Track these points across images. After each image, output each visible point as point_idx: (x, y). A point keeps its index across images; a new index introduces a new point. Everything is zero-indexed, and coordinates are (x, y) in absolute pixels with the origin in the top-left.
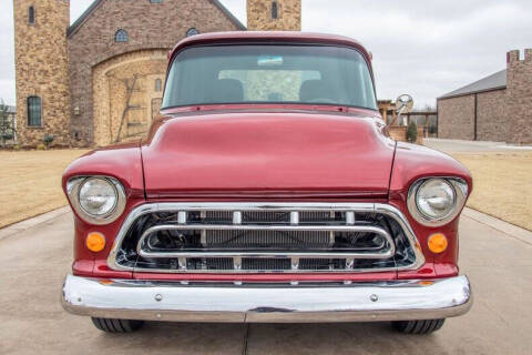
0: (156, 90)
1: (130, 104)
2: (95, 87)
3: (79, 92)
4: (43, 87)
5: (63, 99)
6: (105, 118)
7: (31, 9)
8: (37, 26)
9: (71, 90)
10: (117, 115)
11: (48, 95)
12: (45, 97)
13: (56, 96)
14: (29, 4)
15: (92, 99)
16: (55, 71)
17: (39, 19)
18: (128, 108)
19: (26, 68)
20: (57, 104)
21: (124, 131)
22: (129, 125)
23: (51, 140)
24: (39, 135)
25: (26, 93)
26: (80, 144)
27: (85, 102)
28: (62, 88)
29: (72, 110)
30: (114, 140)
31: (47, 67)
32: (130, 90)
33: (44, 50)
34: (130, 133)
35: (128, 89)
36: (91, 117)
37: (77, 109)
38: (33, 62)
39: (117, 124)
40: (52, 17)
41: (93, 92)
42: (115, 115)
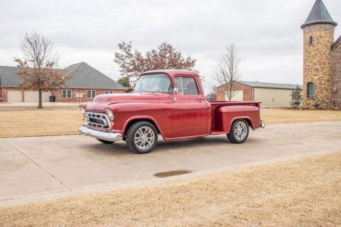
3: (337, 79)
4: (316, 78)
5: (327, 83)
7: (311, 37)
8: (314, 46)
9: (332, 78)
11: (317, 82)
12: (316, 83)
13: (323, 82)
14: (310, 35)
16: (322, 69)
17: (314, 42)
19: (308, 68)
20: (323, 86)
23: (318, 105)
24: (312, 102)
25: (307, 81)
26: (336, 108)
28: (326, 78)
29: (332, 89)
31: (318, 67)
33: (317, 58)
37: (335, 89)
38: (311, 65)
40: (322, 40)
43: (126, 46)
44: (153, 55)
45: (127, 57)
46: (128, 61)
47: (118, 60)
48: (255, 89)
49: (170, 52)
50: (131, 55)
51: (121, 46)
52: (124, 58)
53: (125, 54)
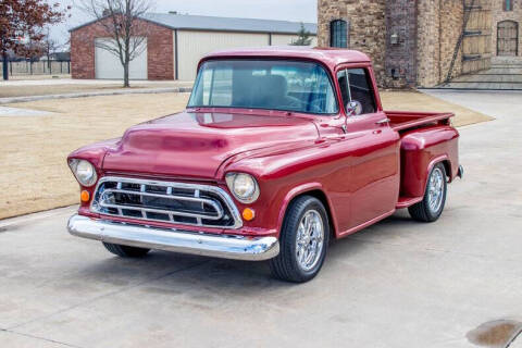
0: (505, 9)
1: (467, 29)
2: (421, 6)
3: (398, 12)
4: (351, 8)
5: (375, 23)
6: (432, 48)
9: (387, 10)
10: (449, 45)
11: (356, 19)
12: (353, 21)
13: (367, 19)
15: (415, 22)
18: (464, 34)
20: (368, 30)
21: (458, 67)
22: (465, 59)
25: (329, 16)
26: (398, 84)
27: (406, 27)
28: (375, 7)
29: (387, 37)
30: (443, 79)
32: (467, 9)
34: (466, 70)
35: (465, 8)
36: (415, 47)
37: (394, 36)
39: (447, 57)
41: (417, 13)
42: (446, 44)
48: (180, 34)
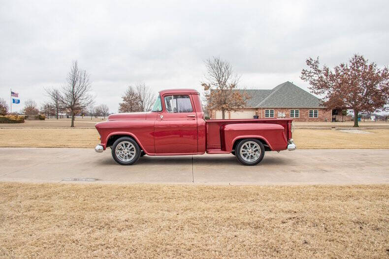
43: (313, 62)
44: (342, 69)
45: (315, 73)
46: (316, 77)
47: (305, 77)
49: (362, 64)
50: (319, 71)
51: (309, 62)
52: (312, 74)
53: (313, 70)
